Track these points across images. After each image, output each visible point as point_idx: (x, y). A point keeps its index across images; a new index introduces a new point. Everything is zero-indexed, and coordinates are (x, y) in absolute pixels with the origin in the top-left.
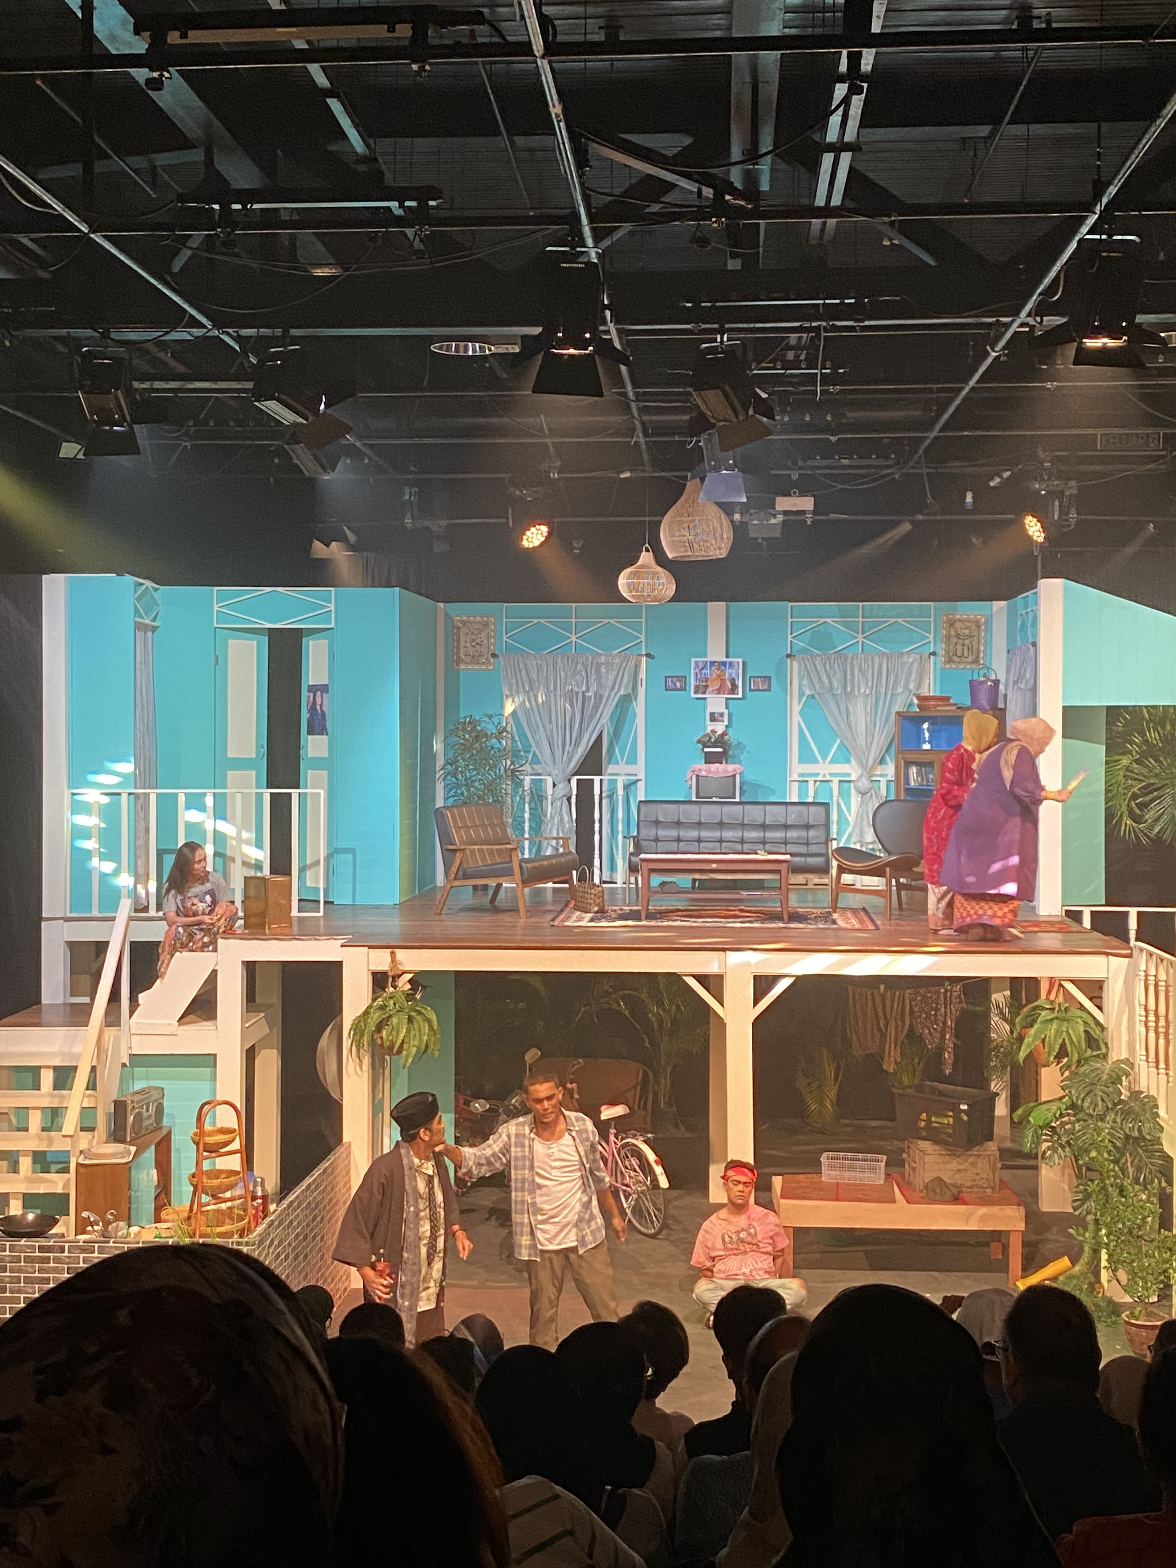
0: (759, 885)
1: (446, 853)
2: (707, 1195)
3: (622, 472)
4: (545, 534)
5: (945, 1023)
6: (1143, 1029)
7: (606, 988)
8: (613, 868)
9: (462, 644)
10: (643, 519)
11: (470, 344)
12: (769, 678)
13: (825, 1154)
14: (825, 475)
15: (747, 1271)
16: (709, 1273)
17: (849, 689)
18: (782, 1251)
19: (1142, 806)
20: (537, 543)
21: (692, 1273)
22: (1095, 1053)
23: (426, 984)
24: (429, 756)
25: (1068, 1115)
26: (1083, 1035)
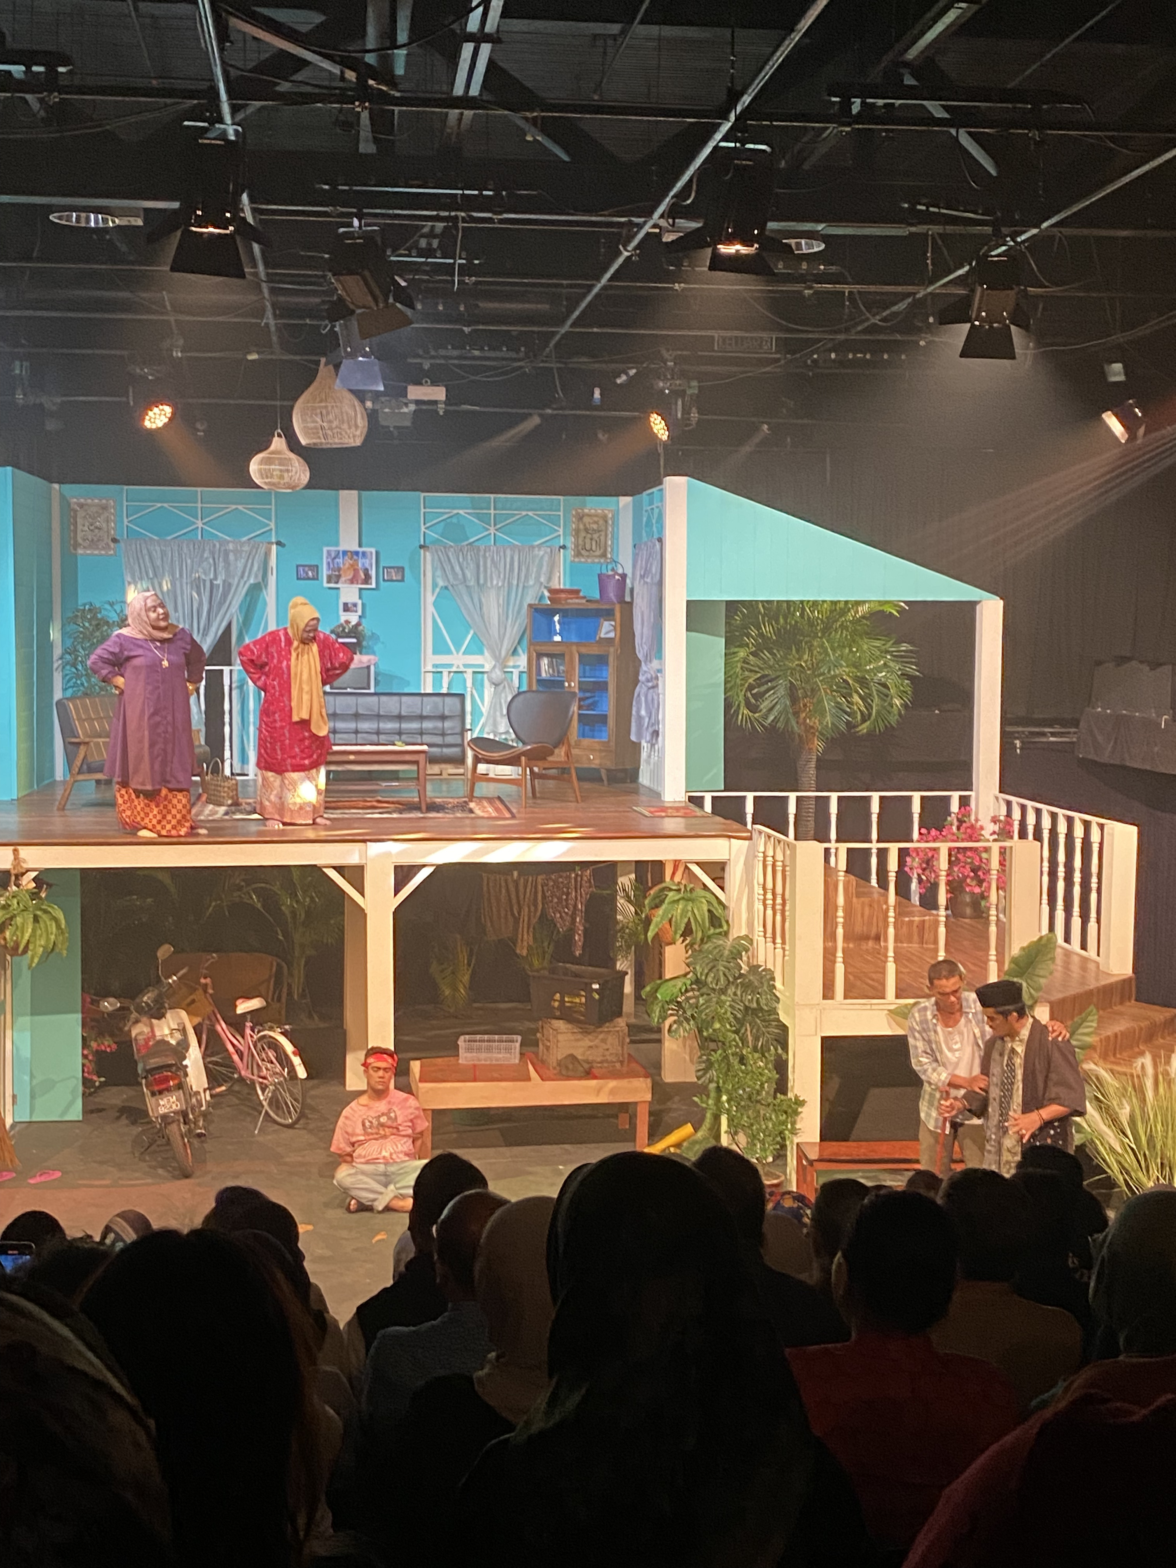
0: (394, 776)
1: (69, 747)
2: (344, 1084)
3: (249, 353)
4: (169, 415)
5: (575, 906)
6: (761, 908)
7: (238, 881)
8: (244, 760)
9: (80, 527)
10: (273, 403)
11: (92, 216)
12: (403, 568)
13: (462, 1038)
14: (460, 367)
15: (387, 1154)
16: (349, 1159)
17: (482, 581)
18: (421, 1133)
19: (759, 696)
20: (160, 424)
21: (331, 1159)
22: (718, 931)
23: (50, 882)
24: (45, 645)
25: (693, 990)
26: (706, 914)
